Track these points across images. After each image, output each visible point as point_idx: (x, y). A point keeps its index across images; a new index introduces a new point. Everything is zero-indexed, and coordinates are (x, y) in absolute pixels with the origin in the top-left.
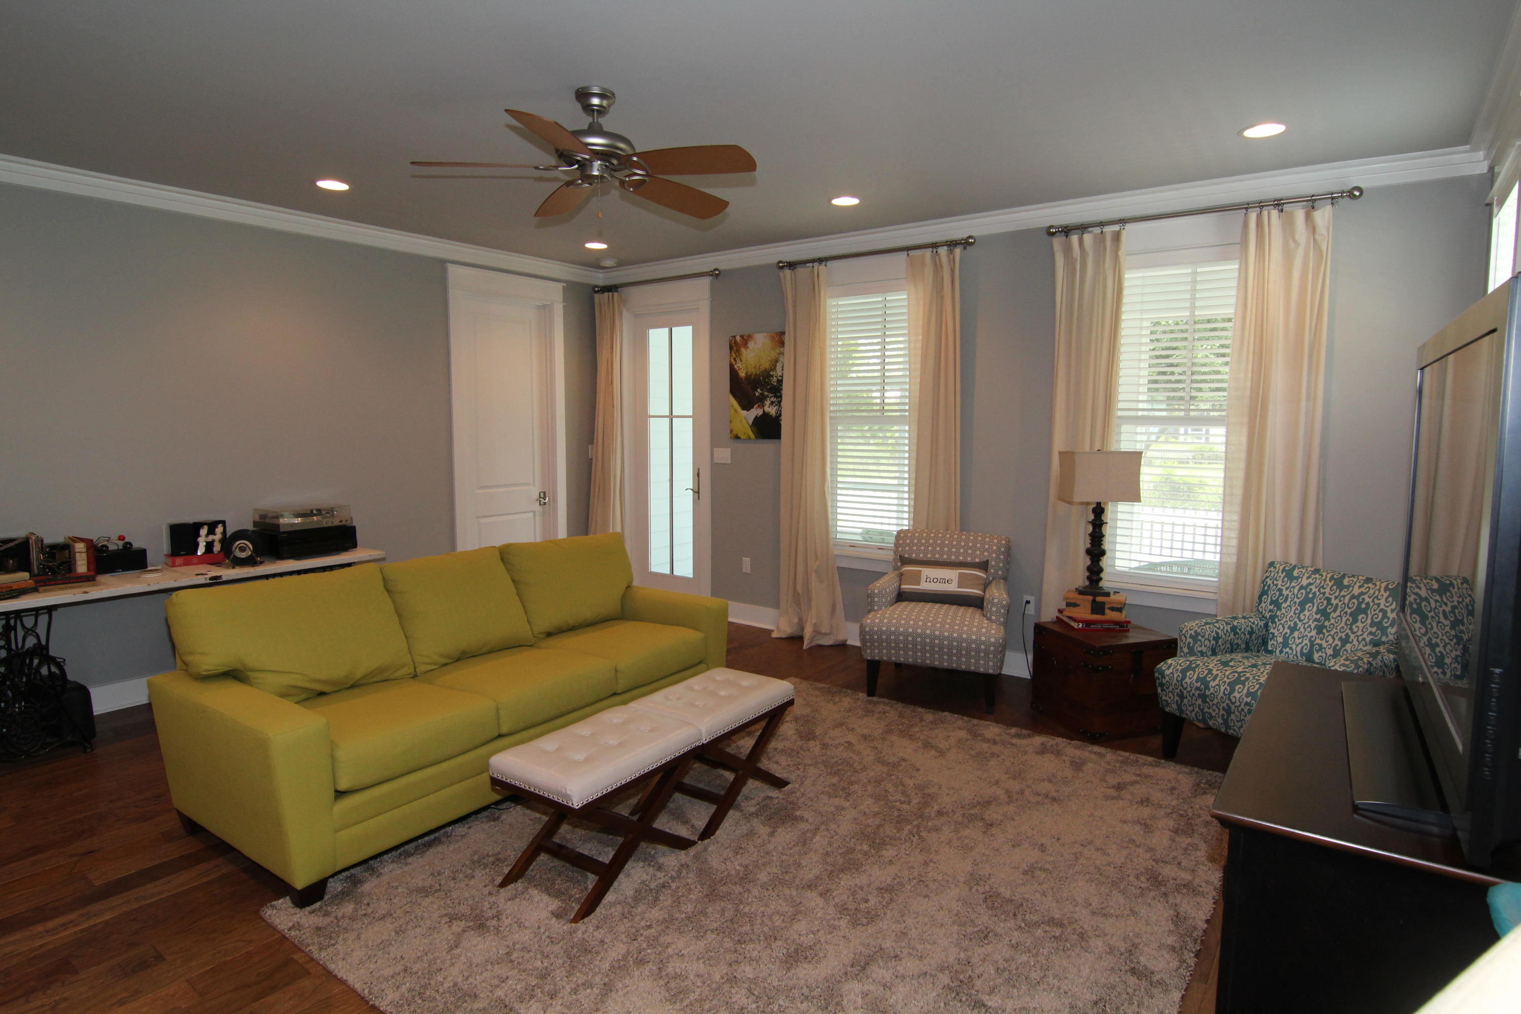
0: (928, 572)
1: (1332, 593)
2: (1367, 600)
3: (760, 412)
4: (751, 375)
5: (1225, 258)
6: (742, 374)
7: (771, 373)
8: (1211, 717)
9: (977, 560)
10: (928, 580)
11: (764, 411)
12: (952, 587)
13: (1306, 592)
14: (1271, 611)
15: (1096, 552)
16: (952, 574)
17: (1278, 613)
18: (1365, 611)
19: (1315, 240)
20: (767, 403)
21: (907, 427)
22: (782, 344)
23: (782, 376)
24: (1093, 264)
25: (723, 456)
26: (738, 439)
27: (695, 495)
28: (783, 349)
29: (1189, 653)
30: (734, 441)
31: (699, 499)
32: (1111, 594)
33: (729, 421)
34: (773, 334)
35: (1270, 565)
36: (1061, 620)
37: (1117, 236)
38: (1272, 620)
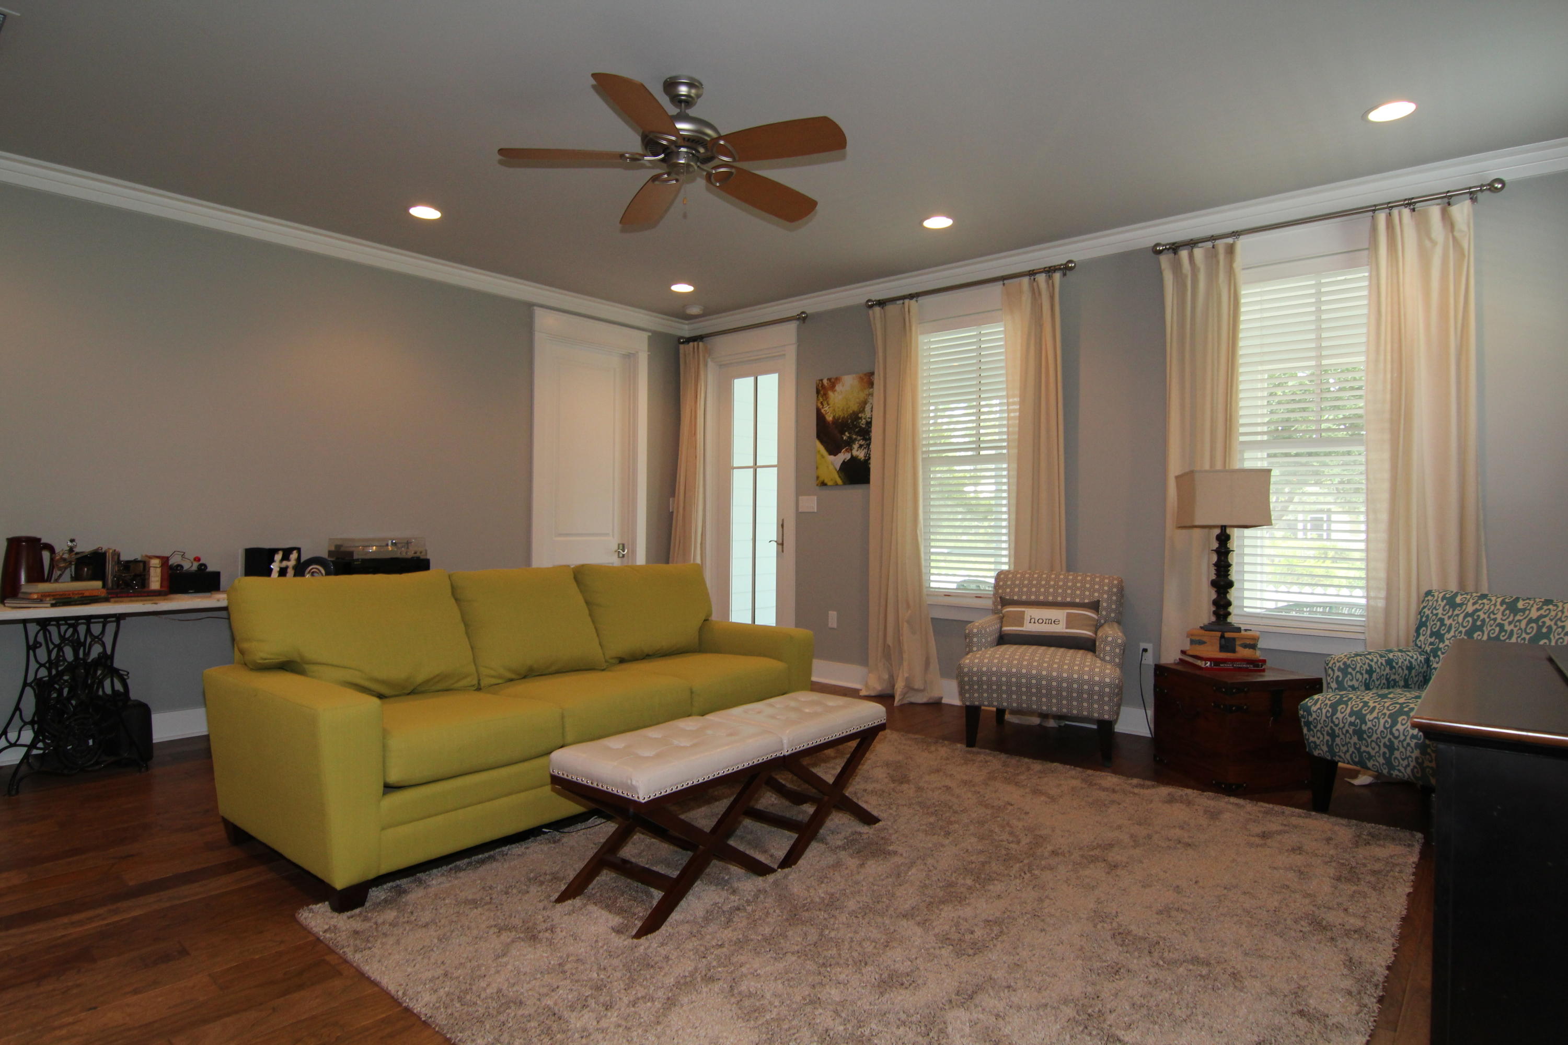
0: (1031, 613)
1: (1504, 618)
2: (1548, 623)
3: (848, 456)
4: (839, 418)
5: (1352, 265)
6: (829, 418)
7: (860, 415)
8: (1370, 757)
9: (1086, 601)
10: (1033, 621)
11: (852, 456)
12: (1060, 628)
13: (1473, 619)
14: (1431, 644)
15: (1222, 583)
16: (1060, 615)
17: (1441, 645)
19: (1454, 238)
20: (856, 446)
21: (1006, 465)
22: (871, 385)
23: (872, 417)
24: (1206, 278)
25: (808, 504)
26: (824, 486)
27: (779, 547)
28: (872, 390)
29: (1338, 688)
30: (820, 488)
31: (783, 551)
32: (1239, 630)
33: (816, 468)
34: (861, 375)
35: (1428, 594)
36: (1186, 659)
37: (1230, 249)
38: (1434, 653)
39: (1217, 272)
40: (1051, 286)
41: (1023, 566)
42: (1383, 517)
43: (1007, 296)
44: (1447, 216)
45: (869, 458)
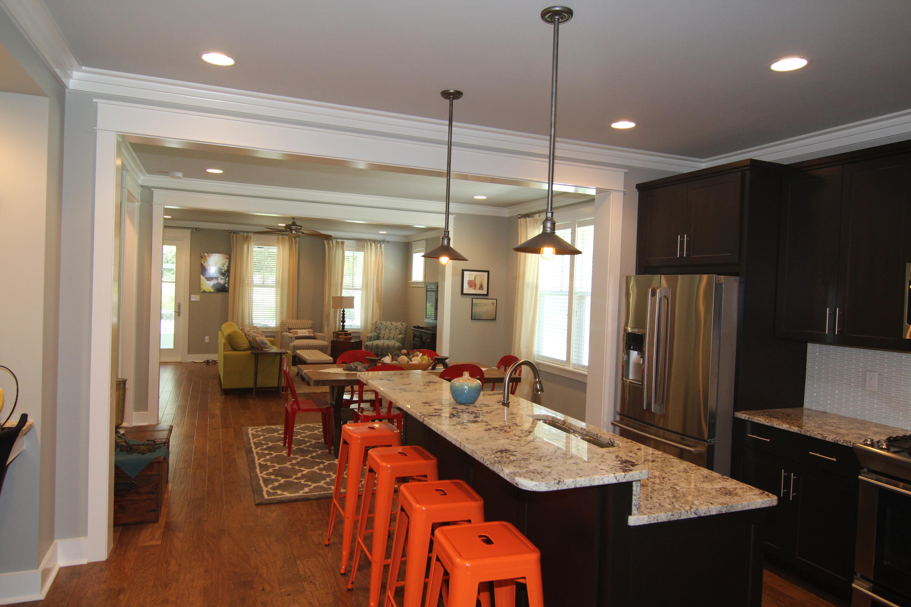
0: (299, 331)
1: (391, 326)
2: (397, 326)
3: (216, 282)
5: (361, 252)
7: (222, 268)
8: (379, 352)
9: (308, 327)
10: (300, 333)
11: (218, 282)
12: (307, 334)
13: (386, 326)
14: (378, 331)
15: (343, 321)
16: (306, 331)
18: (397, 328)
19: (381, 251)
20: (220, 279)
21: (275, 289)
22: (227, 258)
23: (227, 270)
24: (336, 248)
25: (195, 298)
26: (204, 292)
27: (177, 314)
28: (228, 260)
29: (370, 341)
30: (202, 292)
31: (179, 315)
32: (347, 331)
33: (200, 285)
34: (223, 254)
35: (376, 322)
36: (338, 339)
37: (343, 243)
38: (380, 333)
39: (339, 248)
40: (296, 242)
41: (284, 319)
42: (364, 306)
43: (278, 240)
44: (380, 246)
45: (226, 283)
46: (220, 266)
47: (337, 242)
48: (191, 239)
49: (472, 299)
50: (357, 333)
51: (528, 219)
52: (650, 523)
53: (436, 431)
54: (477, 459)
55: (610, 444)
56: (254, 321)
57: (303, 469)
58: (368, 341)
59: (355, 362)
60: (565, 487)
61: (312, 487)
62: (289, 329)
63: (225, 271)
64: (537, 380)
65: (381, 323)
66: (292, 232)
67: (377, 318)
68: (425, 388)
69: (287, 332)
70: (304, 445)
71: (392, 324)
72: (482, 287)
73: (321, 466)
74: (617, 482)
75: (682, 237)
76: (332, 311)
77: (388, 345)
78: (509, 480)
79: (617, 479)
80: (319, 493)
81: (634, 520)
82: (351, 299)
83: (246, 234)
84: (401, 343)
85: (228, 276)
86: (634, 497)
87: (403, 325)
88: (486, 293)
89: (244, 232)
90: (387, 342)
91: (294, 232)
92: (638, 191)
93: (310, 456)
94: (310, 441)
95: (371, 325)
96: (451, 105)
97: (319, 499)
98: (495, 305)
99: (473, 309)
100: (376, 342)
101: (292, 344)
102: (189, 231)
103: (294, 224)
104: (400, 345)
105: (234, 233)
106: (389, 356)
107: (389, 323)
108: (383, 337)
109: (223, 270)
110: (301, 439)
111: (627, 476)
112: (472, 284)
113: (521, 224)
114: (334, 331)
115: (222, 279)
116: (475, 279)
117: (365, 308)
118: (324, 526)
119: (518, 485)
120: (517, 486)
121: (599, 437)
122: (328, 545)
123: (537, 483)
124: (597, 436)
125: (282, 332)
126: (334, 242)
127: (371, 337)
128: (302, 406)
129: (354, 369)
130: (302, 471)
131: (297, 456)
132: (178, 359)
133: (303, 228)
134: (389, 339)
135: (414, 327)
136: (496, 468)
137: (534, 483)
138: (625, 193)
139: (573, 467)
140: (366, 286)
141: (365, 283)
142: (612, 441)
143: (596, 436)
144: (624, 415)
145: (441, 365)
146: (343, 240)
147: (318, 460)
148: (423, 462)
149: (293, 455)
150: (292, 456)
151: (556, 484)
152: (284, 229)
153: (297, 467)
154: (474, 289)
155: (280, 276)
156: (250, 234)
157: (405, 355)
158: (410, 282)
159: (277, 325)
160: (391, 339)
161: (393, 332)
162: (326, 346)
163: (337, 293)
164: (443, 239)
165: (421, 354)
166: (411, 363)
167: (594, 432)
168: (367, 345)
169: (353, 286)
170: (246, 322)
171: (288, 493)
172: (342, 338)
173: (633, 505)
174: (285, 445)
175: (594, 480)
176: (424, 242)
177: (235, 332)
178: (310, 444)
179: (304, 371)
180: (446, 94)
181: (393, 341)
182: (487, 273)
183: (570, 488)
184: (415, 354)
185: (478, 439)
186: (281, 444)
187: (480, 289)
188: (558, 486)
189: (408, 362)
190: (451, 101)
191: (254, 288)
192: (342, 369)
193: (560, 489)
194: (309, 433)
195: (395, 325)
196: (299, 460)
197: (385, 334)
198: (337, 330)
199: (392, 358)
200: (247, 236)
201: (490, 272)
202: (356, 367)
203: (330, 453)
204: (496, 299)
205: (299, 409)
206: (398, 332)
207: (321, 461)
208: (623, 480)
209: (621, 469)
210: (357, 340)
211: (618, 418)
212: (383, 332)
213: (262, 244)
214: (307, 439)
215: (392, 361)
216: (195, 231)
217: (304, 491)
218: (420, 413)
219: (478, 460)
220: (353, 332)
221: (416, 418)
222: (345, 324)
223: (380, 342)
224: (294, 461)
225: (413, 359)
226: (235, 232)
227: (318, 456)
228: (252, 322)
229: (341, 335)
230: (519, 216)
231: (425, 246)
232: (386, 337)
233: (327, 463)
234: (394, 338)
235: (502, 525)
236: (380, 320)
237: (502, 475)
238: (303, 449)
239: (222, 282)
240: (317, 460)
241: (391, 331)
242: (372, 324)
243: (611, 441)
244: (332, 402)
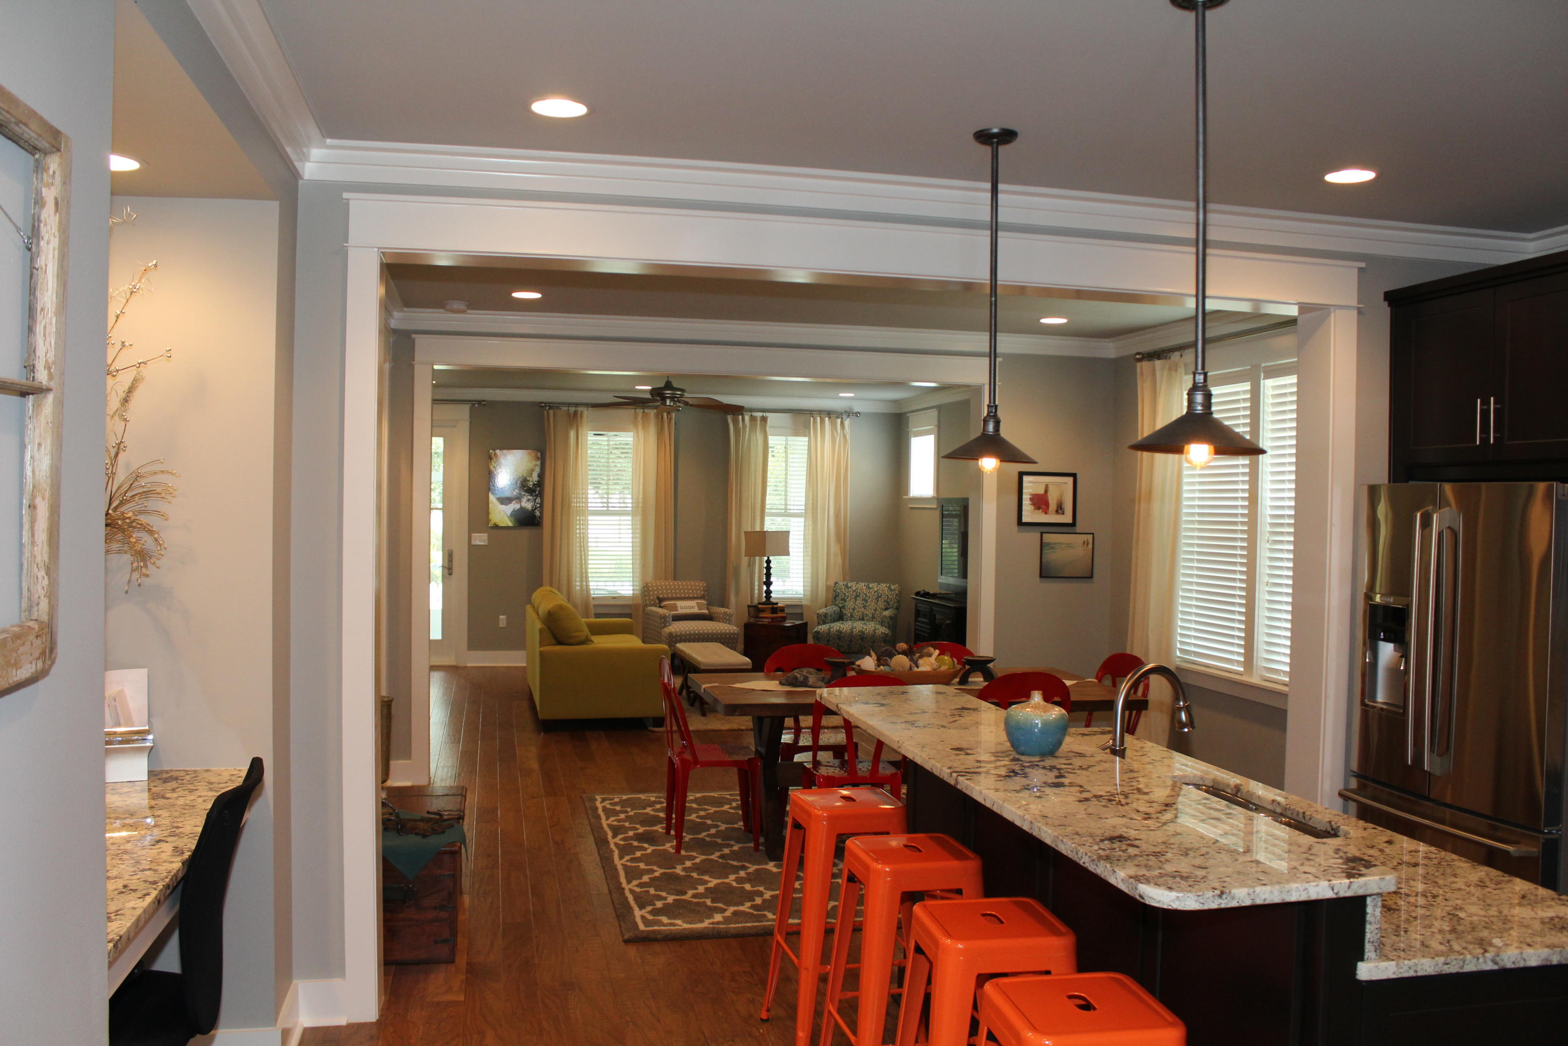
0: (680, 604)
1: (866, 591)
2: (880, 592)
3: (517, 506)
7: (528, 479)
9: (697, 596)
10: (682, 608)
11: (521, 506)
13: (856, 593)
14: (842, 603)
15: (767, 583)
16: (693, 603)
17: (845, 603)
18: (881, 597)
19: (844, 433)
20: (524, 500)
21: (630, 518)
22: (537, 459)
23: (538, 481)
24: (750, 431)
25: (480, 539)
26: (496, 527)
27: (446, 571)
28: (539, 463)
29: (824, 623)
30: (492, 528)
31: (450, 574)
32: (777, 604)
33: (488, 513)
34: (529, 451)
35: (836, 583)
36: (758, 619)
37: (764, 419)
38: (844, 607)
39: (756, 429)
40: (670, 420)
41: (650, 578)
42: (810, 550)
43: (636, 417)
44: (842, 424)
45: (536, 509)
46: (525, 475)
47: (753, 419)
48: (471, 422)
49: (1042, 533)
50: (796, 609)
51: (1158, 363)
52: (1400, 976)
53: (983, 802)
54: (1064, 852)
55: (1329, 832)
56: (591, 584)
57: (706, 878)
58: (819, 624)
59: (803, 669)
60: (1234, 904)
61: (728, 913)
62: (660, 600)
63: (534, 485)
64: (1181, 703)
65: (847, 586)
66: (664, 404)
67: (836, 576)
68: (954, 721)
69: (656, 606)
70: (705, 834)
71: (869, 588)
72: (1061, 509)
73: (742, 874)
74: (1334, 896)
75: (1486, 403)
76: (745, 560)
77: (863, 633)
78: (1126, 891)
79: (1336, 891)
80: (743, 925)
81: (1367, 971)
82: (784, 536)
83: (572, 409)
84: (889, 628)
85: (541, 495)
86: (1368, 927)
87: (891, 590)
88: (1070, 521)
89: (569, 405)
90: (859, 626)
91: (668, 402)
92: (1389, 306)
93: (718, 854)
94: (717, 826)
95: (825, 589)
96: (995, 157)
97: (740, 936)
98: (1090, 546)
99: (1044, 556)
100: (837, 626)
101: (667, 630)
102: (466, 408)
103: (668, 385)
104: (887, 631)
105: (551, 408)
106: (871, 656)
107: (862, 585)
108: (852, 616)
109: (531, 483)
110: (698, 820)
111: (1354, 886)
112: (1040, 502)
113: (1142, 374)
114: (749, 604)
115: (529, 500)
116: (1046, 491)
117: (812, 556)
118: (757, 985)
119: (1143, 898)
120: (1142, 900)
121: (1307, 818)
122: (767, 1020)
123: (1181, 895)
124: (1304, 817)
125: (646, 606)
126: (747, 418)
127: (826, 615)
128: (702, 757)
129: (801, 682)
130: (706, 882)
131: (694, 854)
132: (450, 661)
133: (686, 394)
134: (863, 619)
135: (918, 594)
136: (1101, 869)
137: (1173, 894)
138: (1360, 312)
139: (1249, 868)
140: (812, 510)
141: (810, 502)
142: (1335, 826)
143: (1301, 815)
144: (1365, 778)
145: (979, 674)
146: (764, 414)
147: (735, 863)
148: (955, 864)
149: (686, 852)
150: (683, 852)
151: (1217, 897)
152: (649, 396)
153: (695, 875)
154: (1046, 513)
155: (639, 492)
156: (580, 409)
157: (904, 653)
158: (905, 497)
159: (636, 592)
160: (868, 620)
161: (872, 604)
162: (734, 634)
163: (753, 524)
164: (985, 421)
165: (937, 652)
166: (916, 669)
167: (1297, 809)
168: (817, 632)
169: (786, 509)
170: (576, 586)
171: (684, 922)
172: (766, 617)
173: (1366, 941)
174: (668, 832)
175: (1288, 891)
176: (934, 414)
177: (561, 607)
178: (717, 831)
179: (704, 686)
180: (983, 137)
181: (872, 624)
182: (1070, 480)
183: (1243, 905)
184: (925, 651)
185: (1065, 817)
186: (659, 828)
187: (1057, 512)
188: (1220, 901)
189: (911, 668)
190: (995, 149)
191: (590, 518)
192: (778, 682)
193: (1223, 906)
194: (712, 810)
195: (876, 589)
196: (698, 860)
197: (854, 609)
198: (756, 602)
199: (878, 660)
200: (576, 413)
201: (1078, 476)
202: (806, 678)
203: (756, 849)
204: (1093, 534)
205: (696, 762)
206: (881, 604)
207: (740, 864)
208: (1346, 892)
209: (1343, 872)
210: (797, 623)
211: (1353, 783)
212: (850, 604)
213: (602, 428)
214: (709, 822)
215: (879, 666)
216: (479, 408)
217: (711, 920)
218: (950, 768)
219: (1066, 854)
220: (788, 606)
221: (941, 777)
222: (772, 588)
223: (844, 626)
224: (688, 864)
225: (920, 662)
226: (551, 406)
227: (734, 855)
228: (587, 586)
229: (763, 610)
230: (1138, 357)
231: (936, 422)
232: (857, 614)
233: (752, 868)
234: (873, 617)
235: (1112, 978)
236: (844, 580)
237: (1112, 881)
238: (703, 840)
239: (529, 506)
240: (732, 862)
241: (867, 602)
242: (828, 587)
243: (1331, 826)
244: (759, 749)
